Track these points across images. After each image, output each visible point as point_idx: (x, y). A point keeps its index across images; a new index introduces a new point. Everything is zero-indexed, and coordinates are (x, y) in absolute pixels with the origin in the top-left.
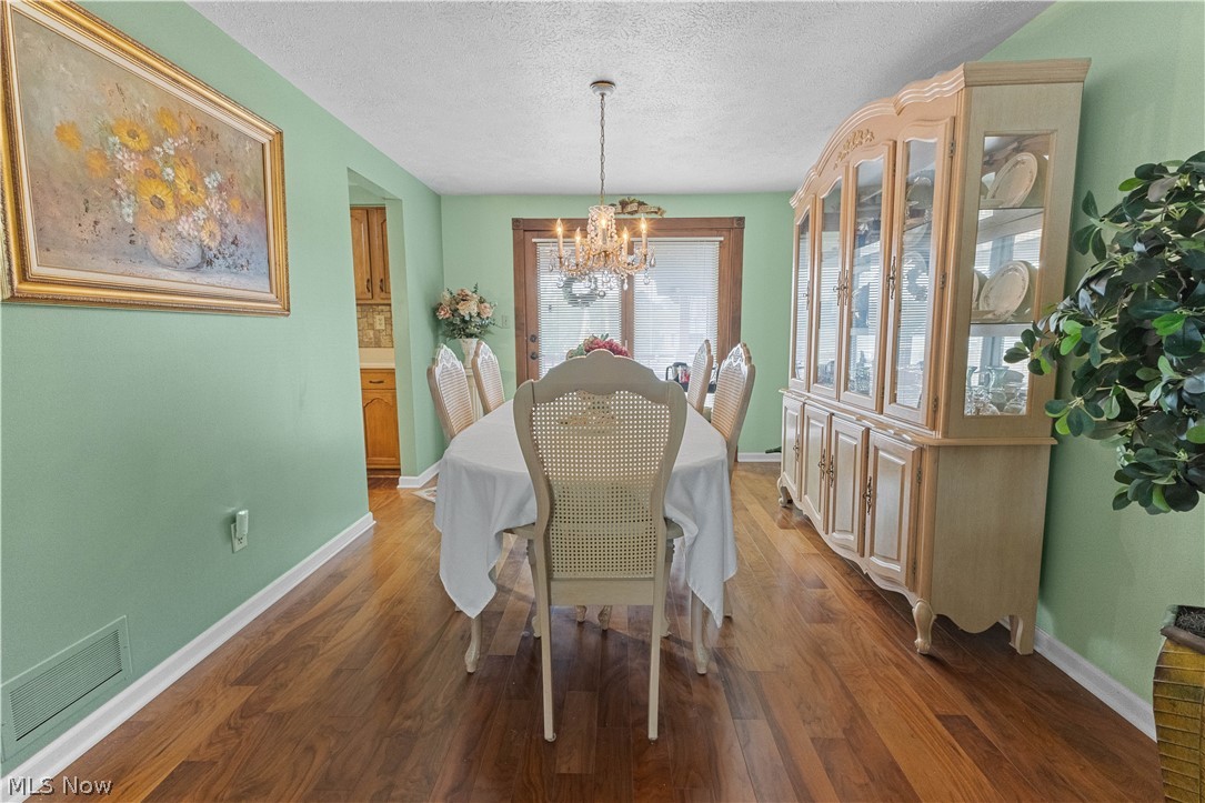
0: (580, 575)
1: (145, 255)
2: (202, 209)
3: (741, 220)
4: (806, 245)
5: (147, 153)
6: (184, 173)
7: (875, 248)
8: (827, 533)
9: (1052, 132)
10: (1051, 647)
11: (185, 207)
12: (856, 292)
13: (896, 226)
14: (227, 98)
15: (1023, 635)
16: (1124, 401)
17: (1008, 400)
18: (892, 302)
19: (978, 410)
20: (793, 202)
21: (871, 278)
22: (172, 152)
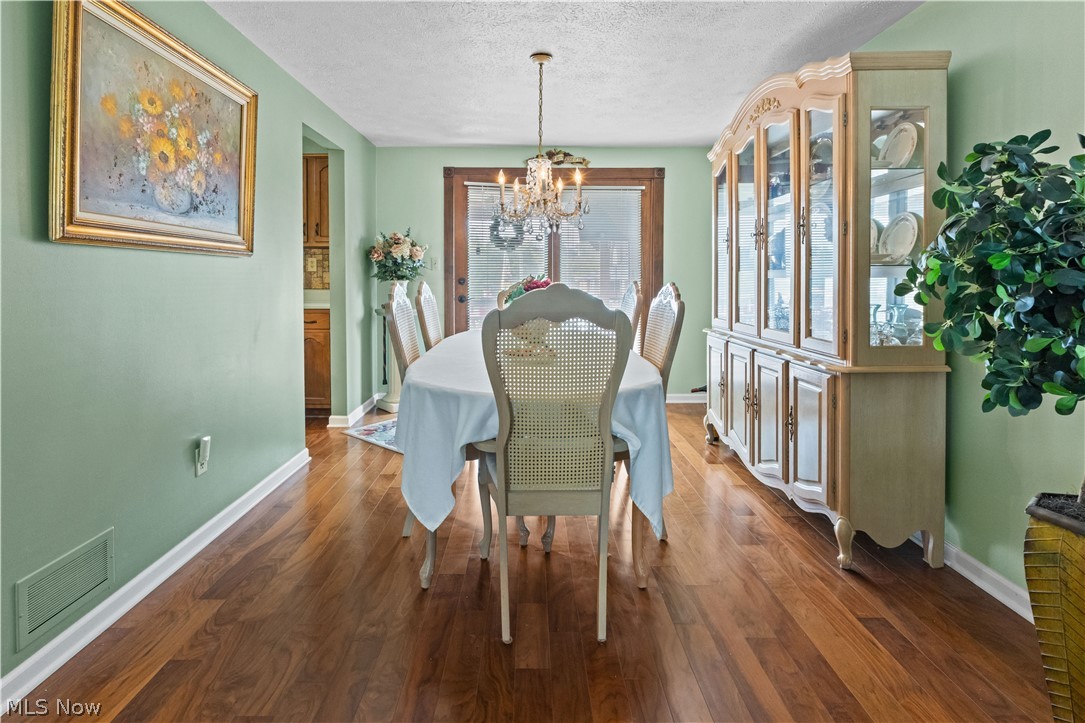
0: (534, 488)
1: (153, 203)
2: (194, 162)
3: (661, 171)
4: (724, 194)
5: (160, 116)
6: (184, 132)
7: (786, 199)
8: (753, 465)
9: (926, 108)
10: (960, 560)
11: (182, 161)
12: (771, 239)
13: (803, 181)
14: (221, 69)
15: (934, 548)
16: (985, 324)
17: (910, 335)
18: (803, 247)
19: (882, 341)
20: (711, 156)
21: (783, 224)
22: (177, 115)
